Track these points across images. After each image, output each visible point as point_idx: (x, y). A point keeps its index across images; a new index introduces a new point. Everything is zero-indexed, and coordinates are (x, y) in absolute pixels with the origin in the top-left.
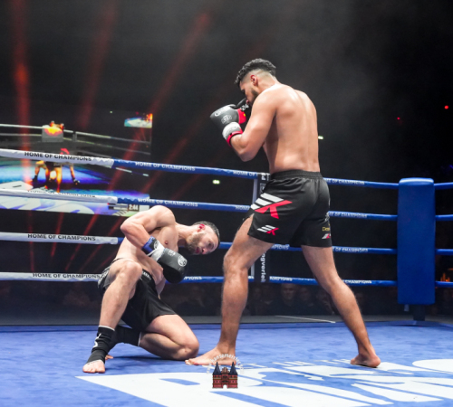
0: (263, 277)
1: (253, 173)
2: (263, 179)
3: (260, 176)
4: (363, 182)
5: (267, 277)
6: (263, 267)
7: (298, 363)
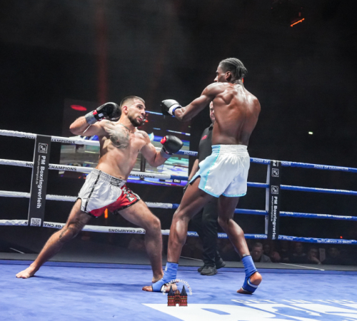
0: (274, 236)
1: (267, 161)
2: (274, 165)
3: (272, 163)
4: (347, 168)
5: (276, 236)
6: (274, 229)
7: (301, 301)
